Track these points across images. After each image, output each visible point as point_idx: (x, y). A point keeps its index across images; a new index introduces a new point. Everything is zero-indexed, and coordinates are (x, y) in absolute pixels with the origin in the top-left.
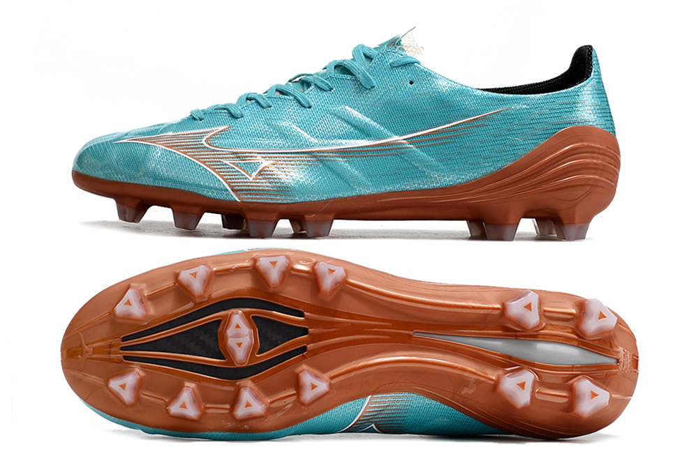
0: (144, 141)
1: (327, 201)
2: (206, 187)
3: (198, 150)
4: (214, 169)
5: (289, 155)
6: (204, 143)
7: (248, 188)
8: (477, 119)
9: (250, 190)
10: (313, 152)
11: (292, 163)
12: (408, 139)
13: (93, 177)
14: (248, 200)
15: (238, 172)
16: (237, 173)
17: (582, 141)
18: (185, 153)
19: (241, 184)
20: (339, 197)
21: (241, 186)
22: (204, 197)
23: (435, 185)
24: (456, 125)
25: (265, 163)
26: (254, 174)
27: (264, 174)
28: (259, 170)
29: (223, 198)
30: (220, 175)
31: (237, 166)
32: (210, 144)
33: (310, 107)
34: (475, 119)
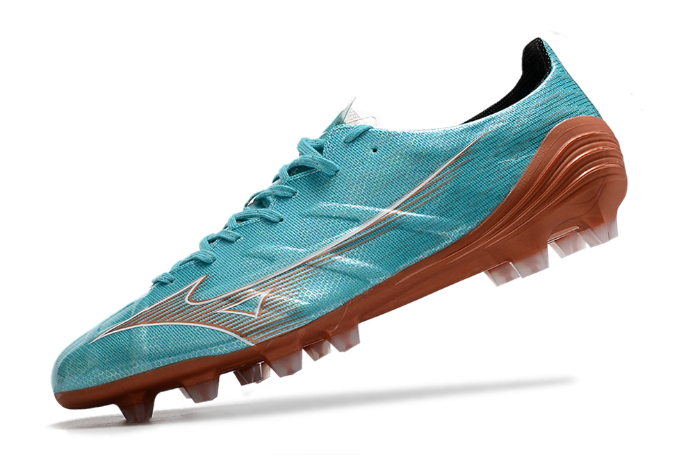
0: (122, 328)
1: (345, 305)
2: (212, 345)
3: (184, 312)
4: (212, 324)
5: (283, 276)
6: (188, 302)
7: (257, 327)
8: (459, 157)
9: (260, 328)
10: (307, 262)
11: (291, 282)
12: (398, 207)
13: (82, 389)
14: (263, 340)
15: (239, 315)
16: (238, 317)
17: (574, 135)
18: (173, 321)
19: (248, 326)
20: (356, 297)
21: (249, 328)
22: (213, 357)
23: (448, 242)
24: (441, 173)
25: (264, 295)
26: (257, 311)
27: (267, 306)
28: (260, 304)
29: (235, 350)
30: (221, 327)
31: (235, 310)
32: (195, 301)
33: (282, 220)
34: (457, 158)
